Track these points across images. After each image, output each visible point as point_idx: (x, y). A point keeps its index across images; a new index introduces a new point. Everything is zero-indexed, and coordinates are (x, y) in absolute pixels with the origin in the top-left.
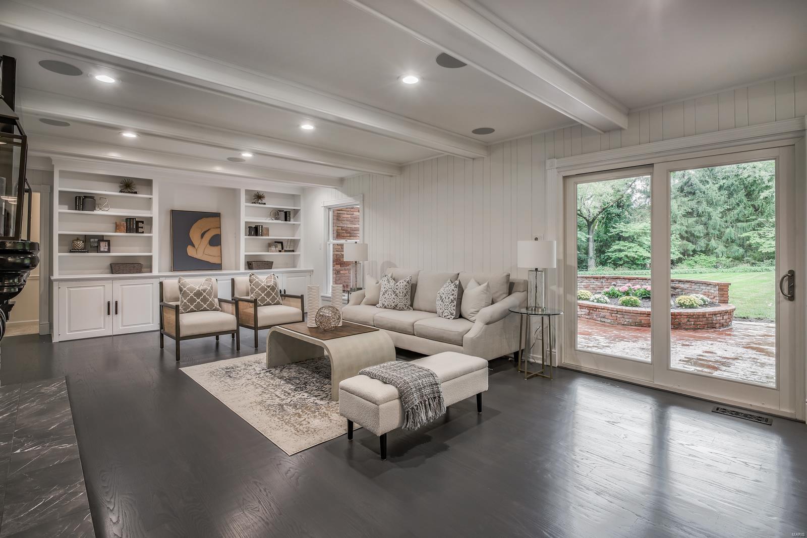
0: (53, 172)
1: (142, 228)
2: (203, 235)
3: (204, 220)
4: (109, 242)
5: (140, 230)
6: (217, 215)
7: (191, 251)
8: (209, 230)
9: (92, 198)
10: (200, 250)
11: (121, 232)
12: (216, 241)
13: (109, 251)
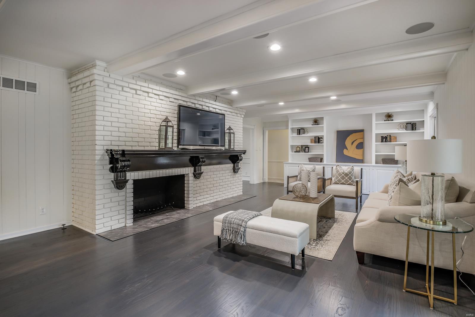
0: (288, 121)
1: (322, 141)
2: (352, 143)
3: (354, 134)
4: (309, 148)
5: (321, 142)
6: (362, 131)
7: (345, 152)
8: (356, 140)
9: (303, 129)
10: (351, 151)
11: (313, 143)
12: (361, 146)
13: (308, 152)
